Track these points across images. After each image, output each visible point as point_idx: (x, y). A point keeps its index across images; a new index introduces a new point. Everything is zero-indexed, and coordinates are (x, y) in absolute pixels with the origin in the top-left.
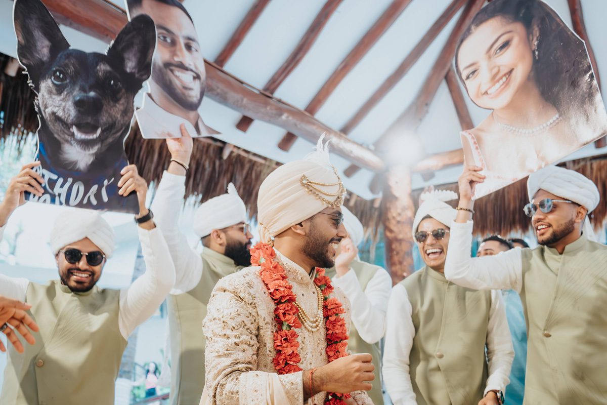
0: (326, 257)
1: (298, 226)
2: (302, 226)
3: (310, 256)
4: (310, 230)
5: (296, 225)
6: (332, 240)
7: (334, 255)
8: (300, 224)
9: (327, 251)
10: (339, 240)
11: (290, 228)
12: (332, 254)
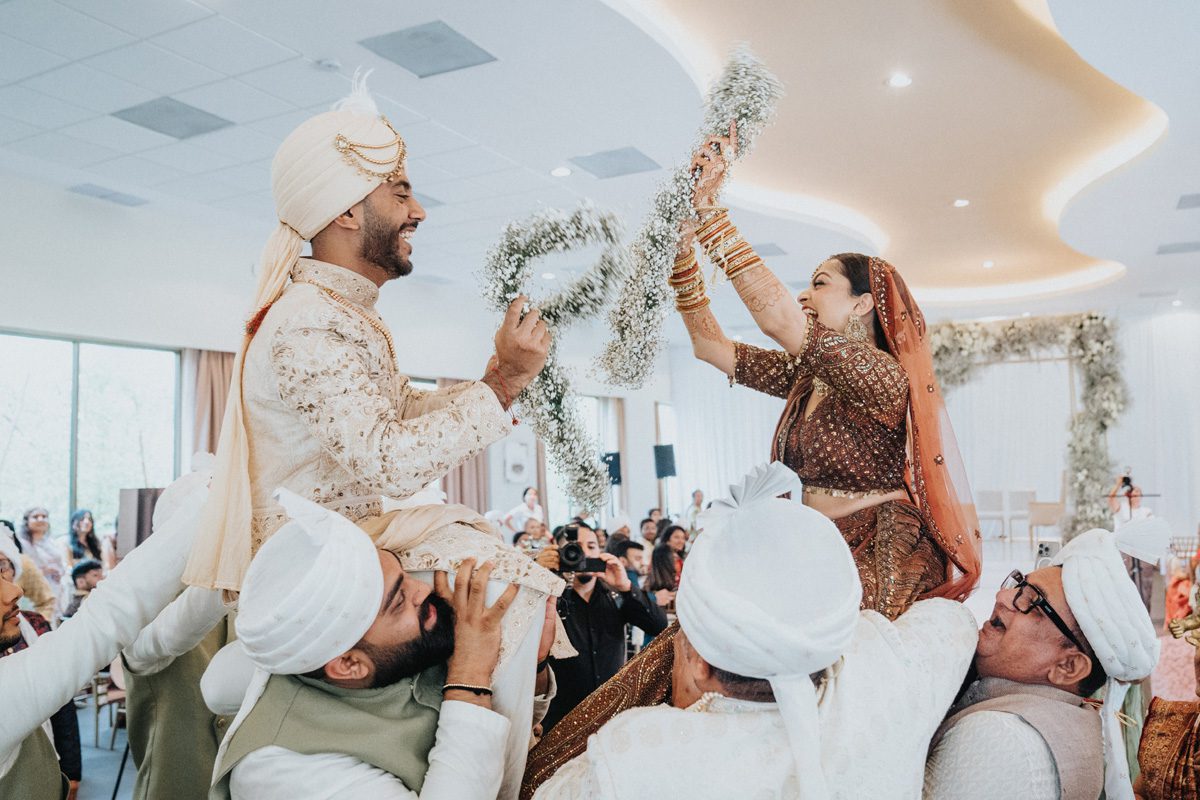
0: (397, 257)
1: (346, 217)
2: (351, 216)
3: (374, 262)
4: (366, 220)
5: (341, 216)
6: (403, 227)
7: (410, 253)
8: (349, 213)
9: (398, 247)
10: (415, 225)
11: (334, 221)
12: (406, 252)
